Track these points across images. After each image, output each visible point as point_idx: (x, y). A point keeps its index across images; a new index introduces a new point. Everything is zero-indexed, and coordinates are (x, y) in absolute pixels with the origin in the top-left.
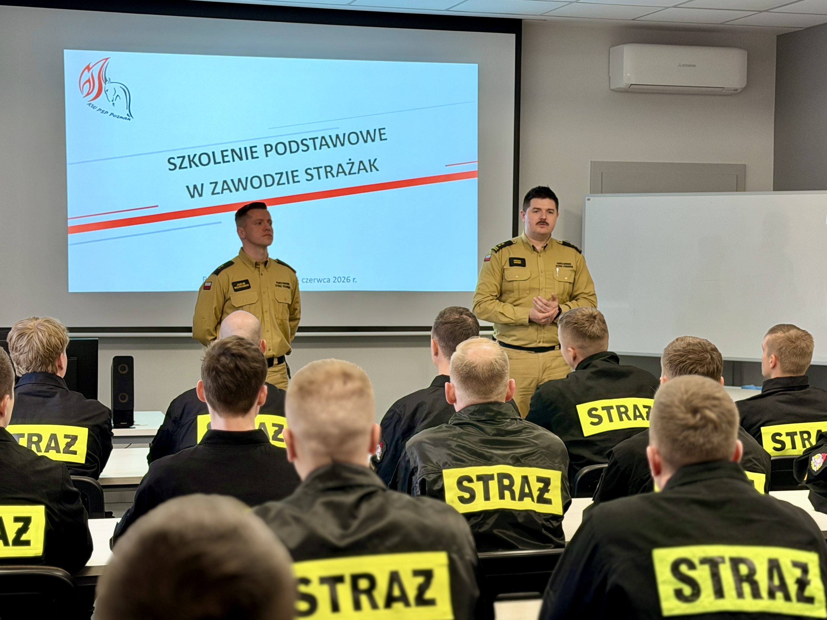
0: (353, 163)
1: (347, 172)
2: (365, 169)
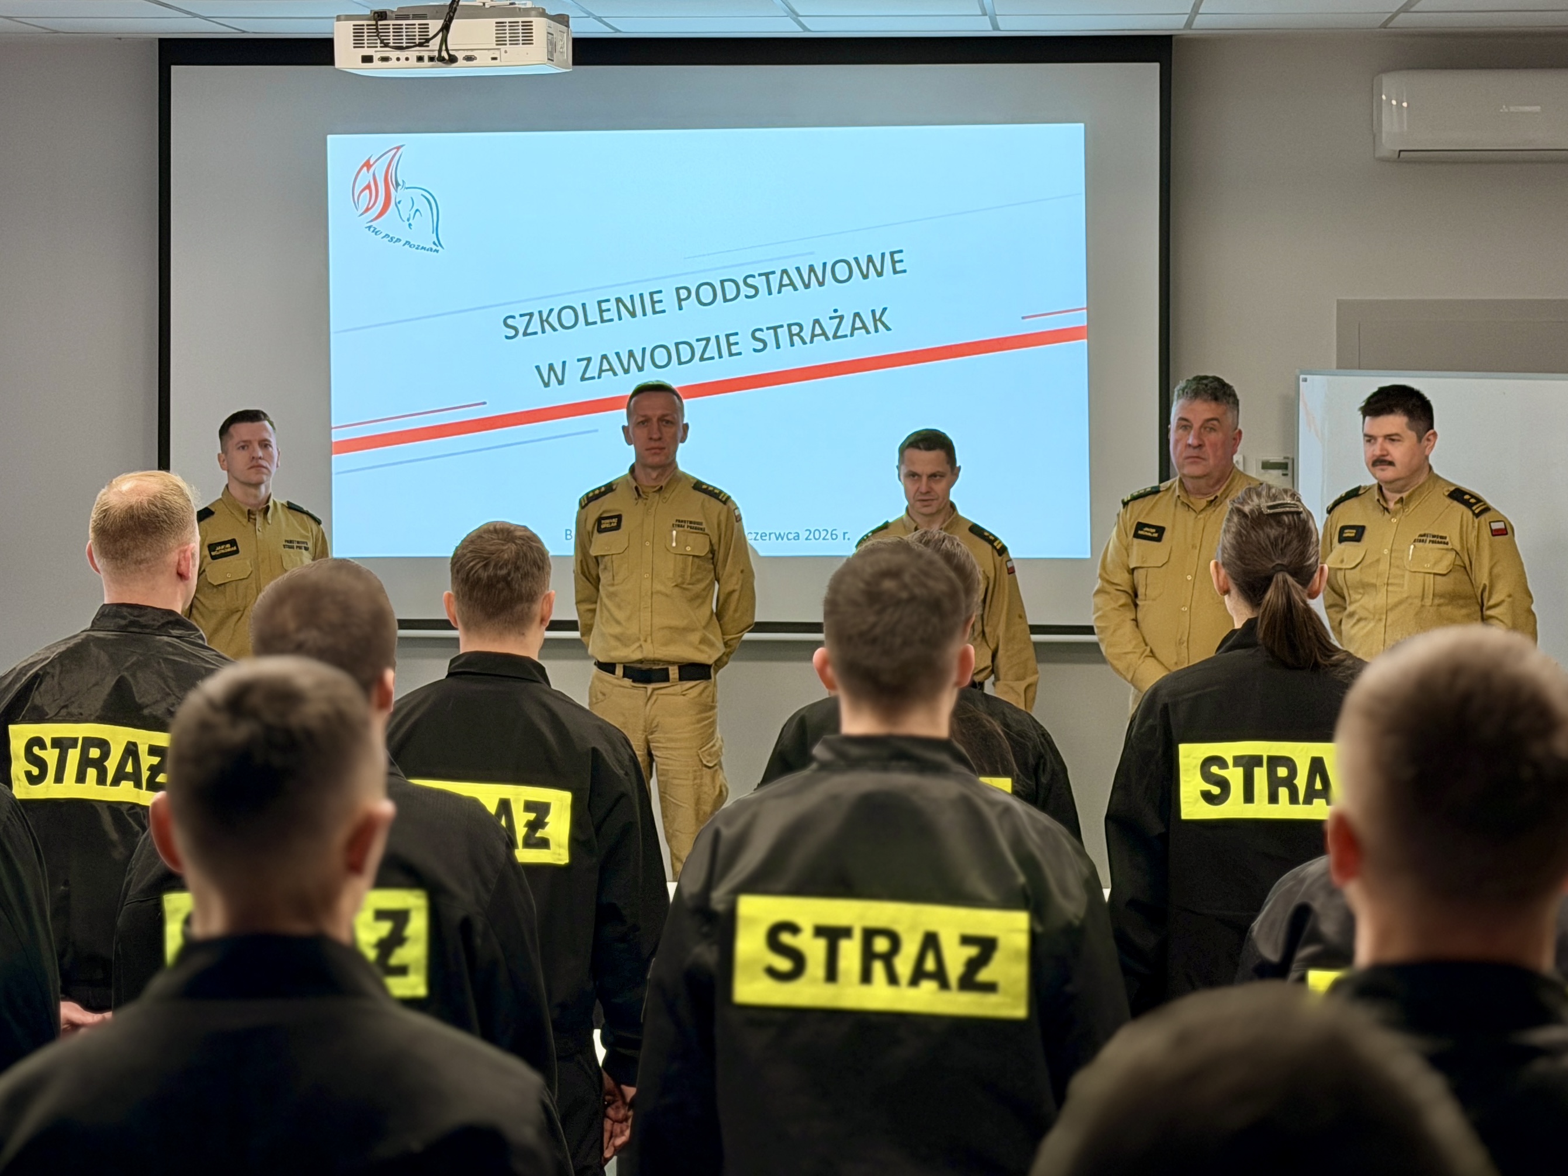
1: (830, 336)
2: (864, 327)
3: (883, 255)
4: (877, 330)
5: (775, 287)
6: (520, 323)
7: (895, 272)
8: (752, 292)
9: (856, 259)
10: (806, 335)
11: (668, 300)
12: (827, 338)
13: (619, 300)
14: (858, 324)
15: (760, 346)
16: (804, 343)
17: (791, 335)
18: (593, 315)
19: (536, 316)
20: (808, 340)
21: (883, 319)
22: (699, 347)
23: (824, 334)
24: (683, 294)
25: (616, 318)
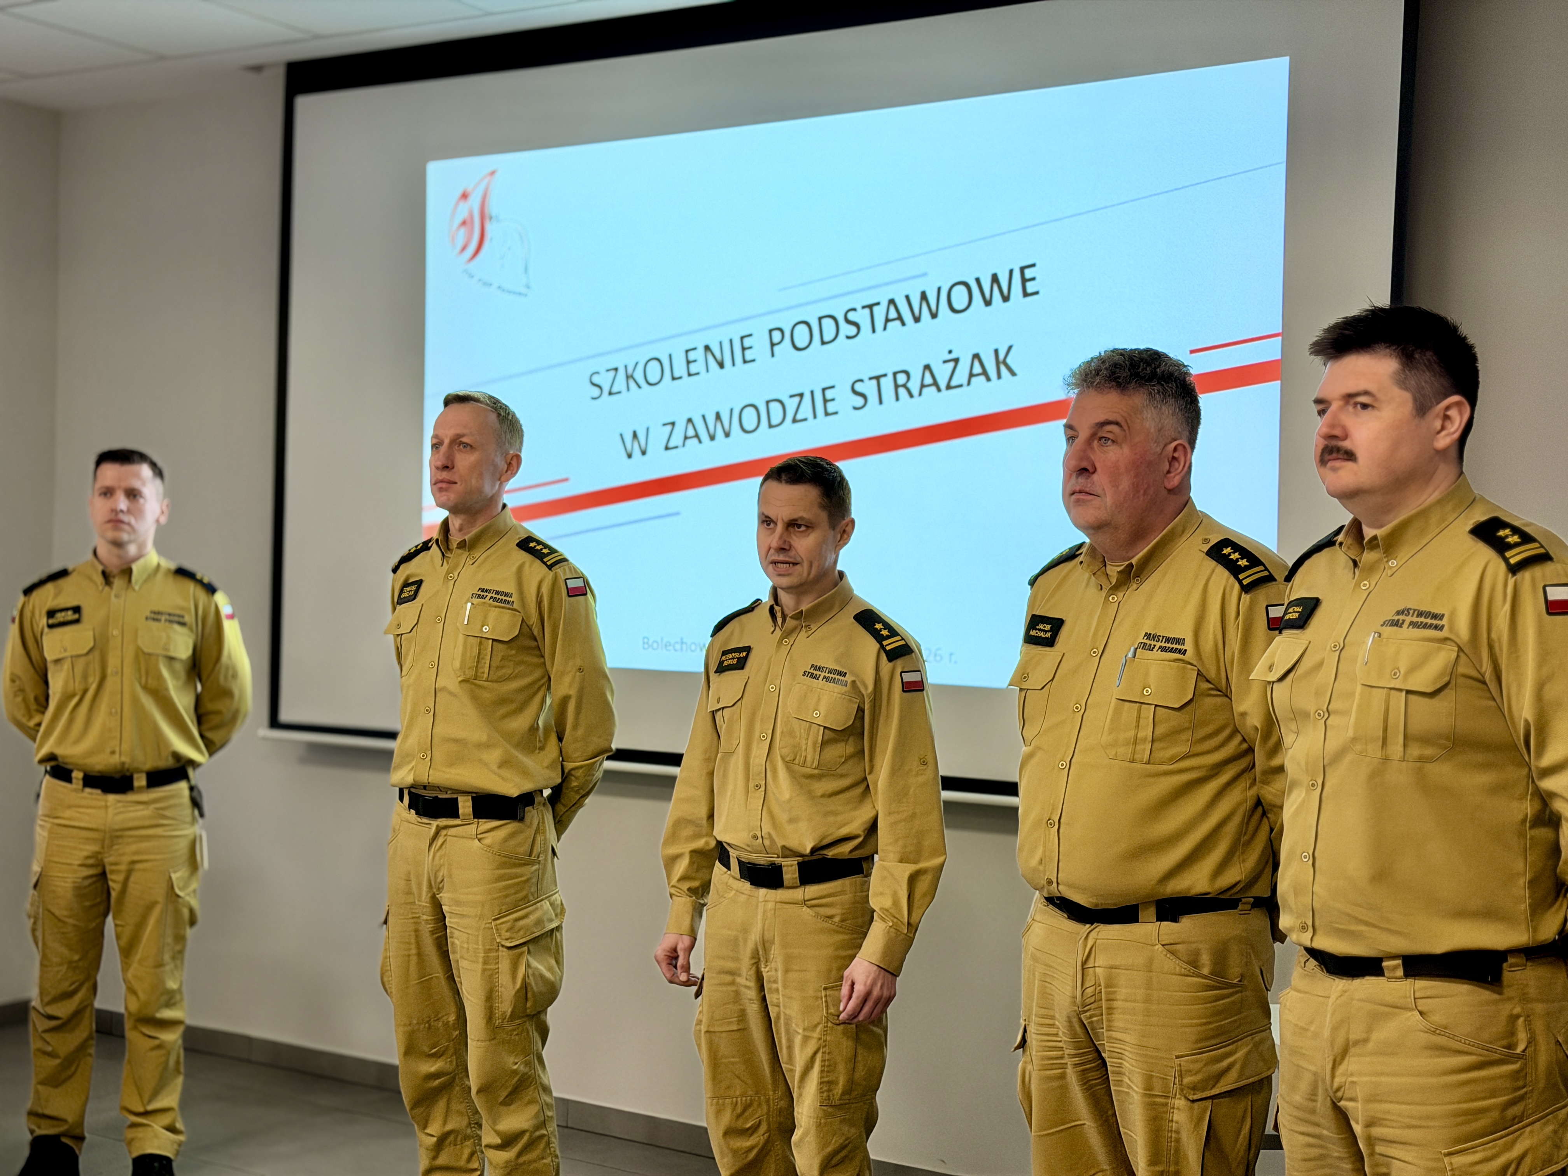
0: (956, 361)
1: (943, 384)
2: (985, 373)
3: (1011, 272)
4: (999, 376)
5: (879, 323)
6: (604, 380)
7: (1026, 294)
8: (853, 330)
9: (978, 280)
10: (914, 386)
11: (759, 345)
12: (939, 390)
13: (707, 348)
14: (977, 369)
15: (859, 401)
16: (911, 396)
17: (897, 386)
18: (680, 369)
19: (621, 374)
20: (916, 392)
21: (1009, 361)
22: (791, 404)
23: (935, 384)
24: (777, 336)
25: (703, 370)
